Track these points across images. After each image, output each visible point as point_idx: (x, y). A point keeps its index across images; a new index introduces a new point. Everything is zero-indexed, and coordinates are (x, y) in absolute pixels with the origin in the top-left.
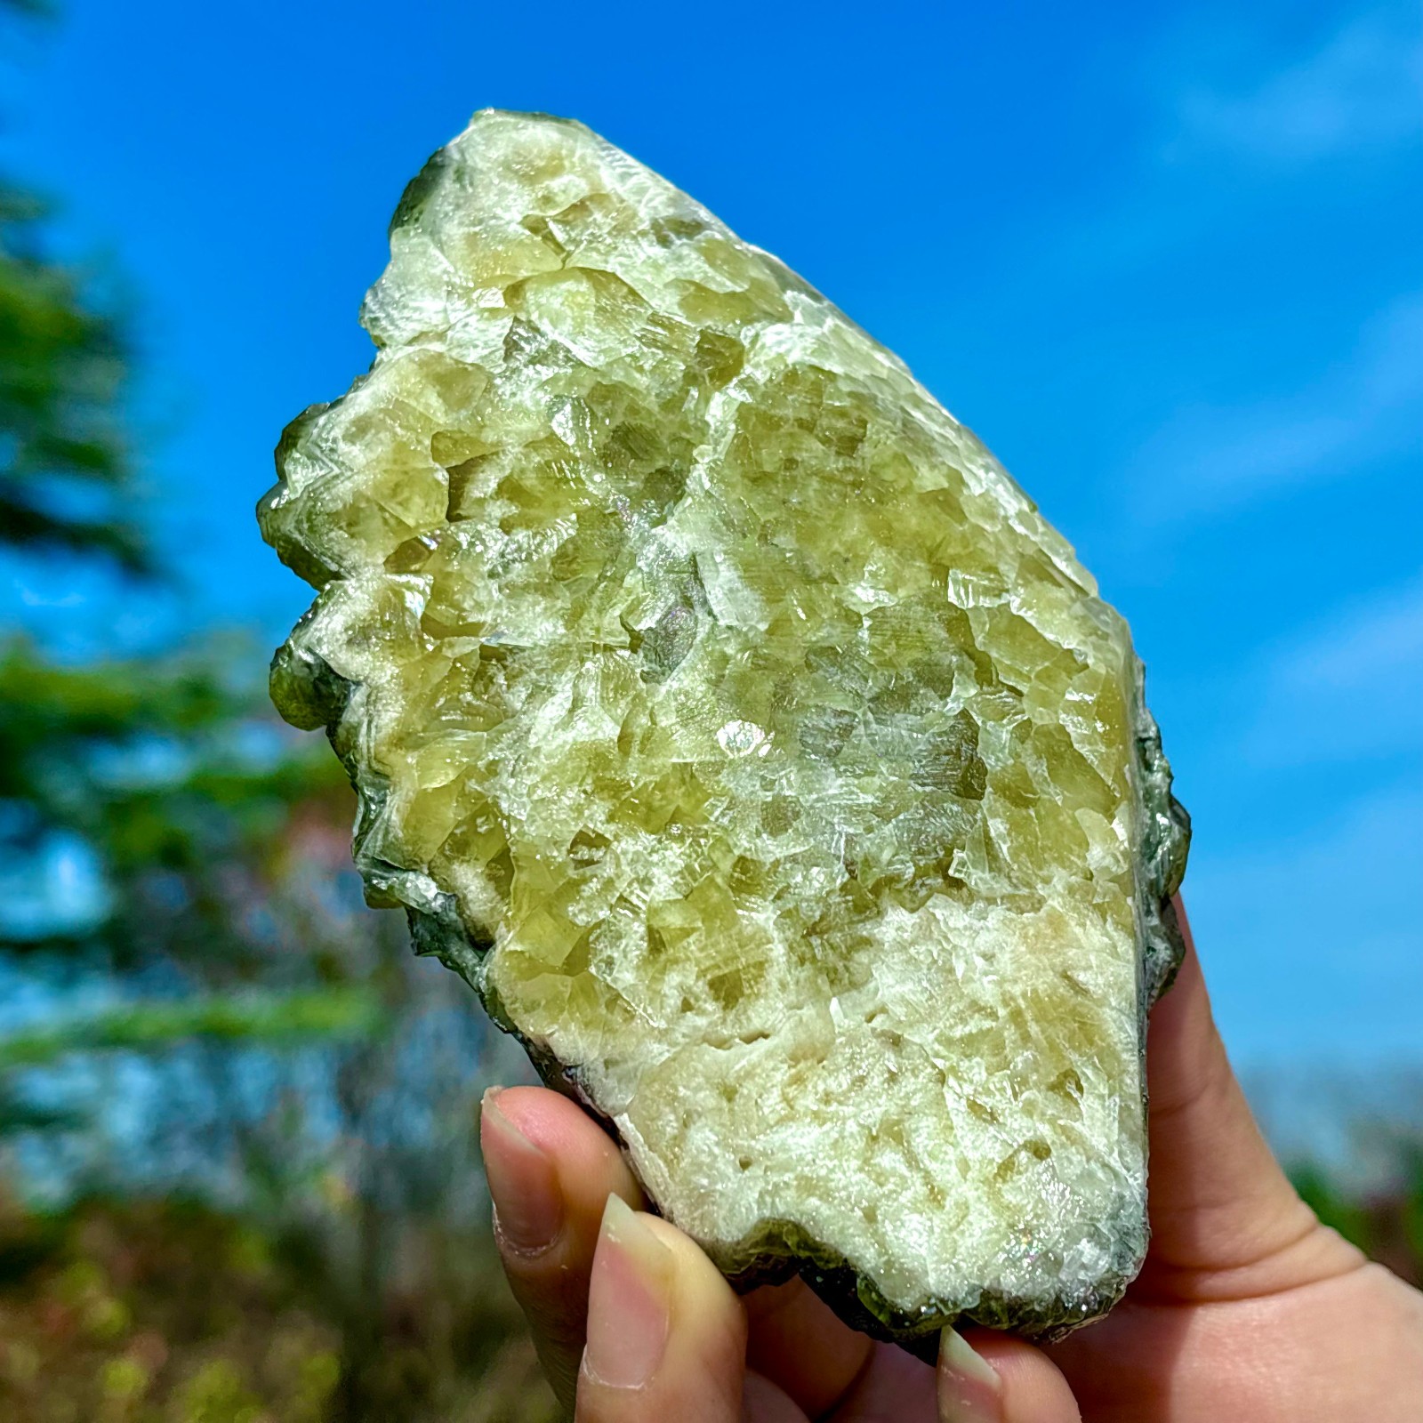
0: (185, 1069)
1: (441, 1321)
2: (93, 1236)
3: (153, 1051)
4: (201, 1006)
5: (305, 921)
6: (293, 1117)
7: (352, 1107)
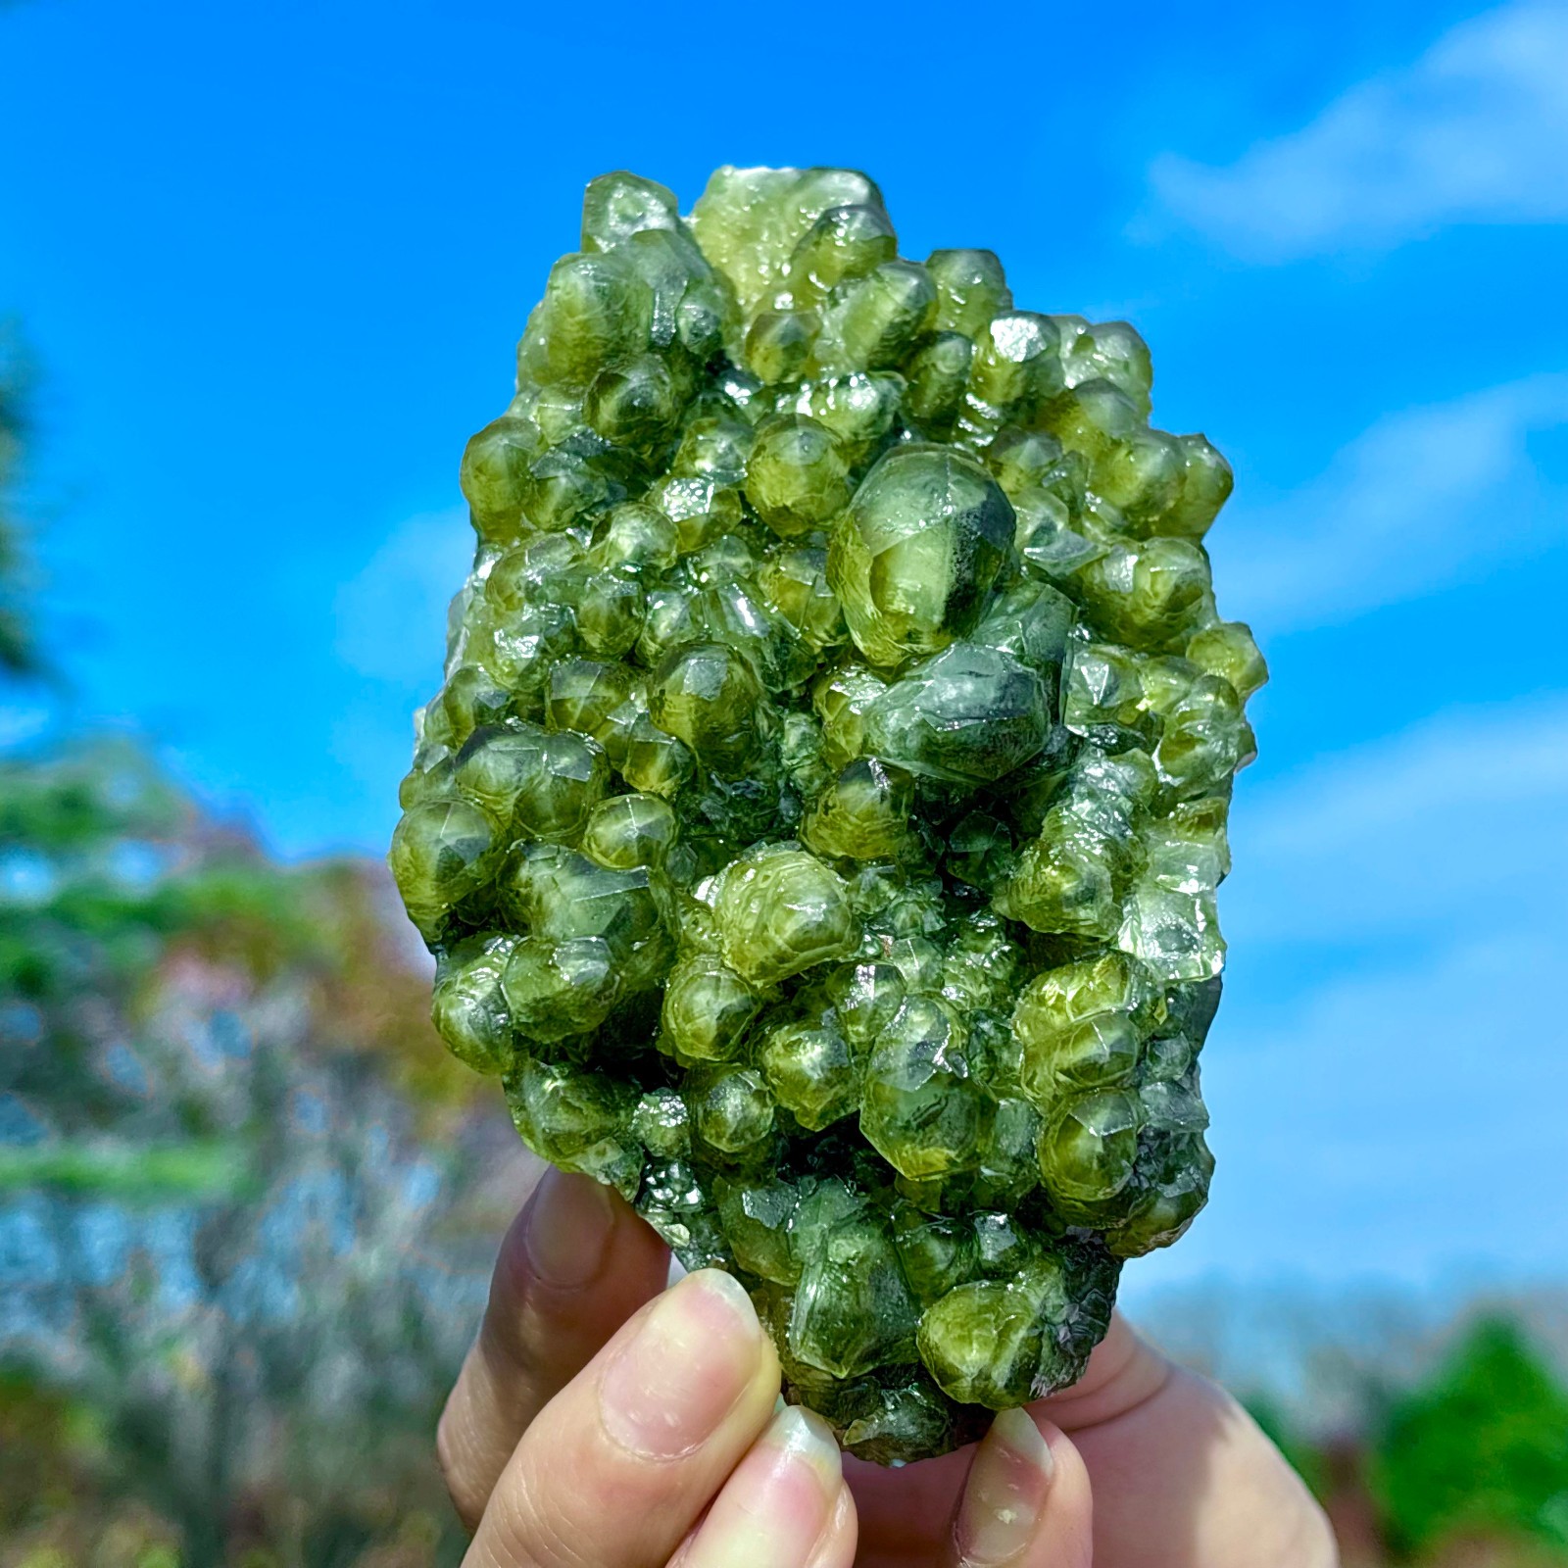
0: (27, 1222)
4: (49, 1152)
5: (173, 1063)
6: (146, 1284)
7: (211, 1277)
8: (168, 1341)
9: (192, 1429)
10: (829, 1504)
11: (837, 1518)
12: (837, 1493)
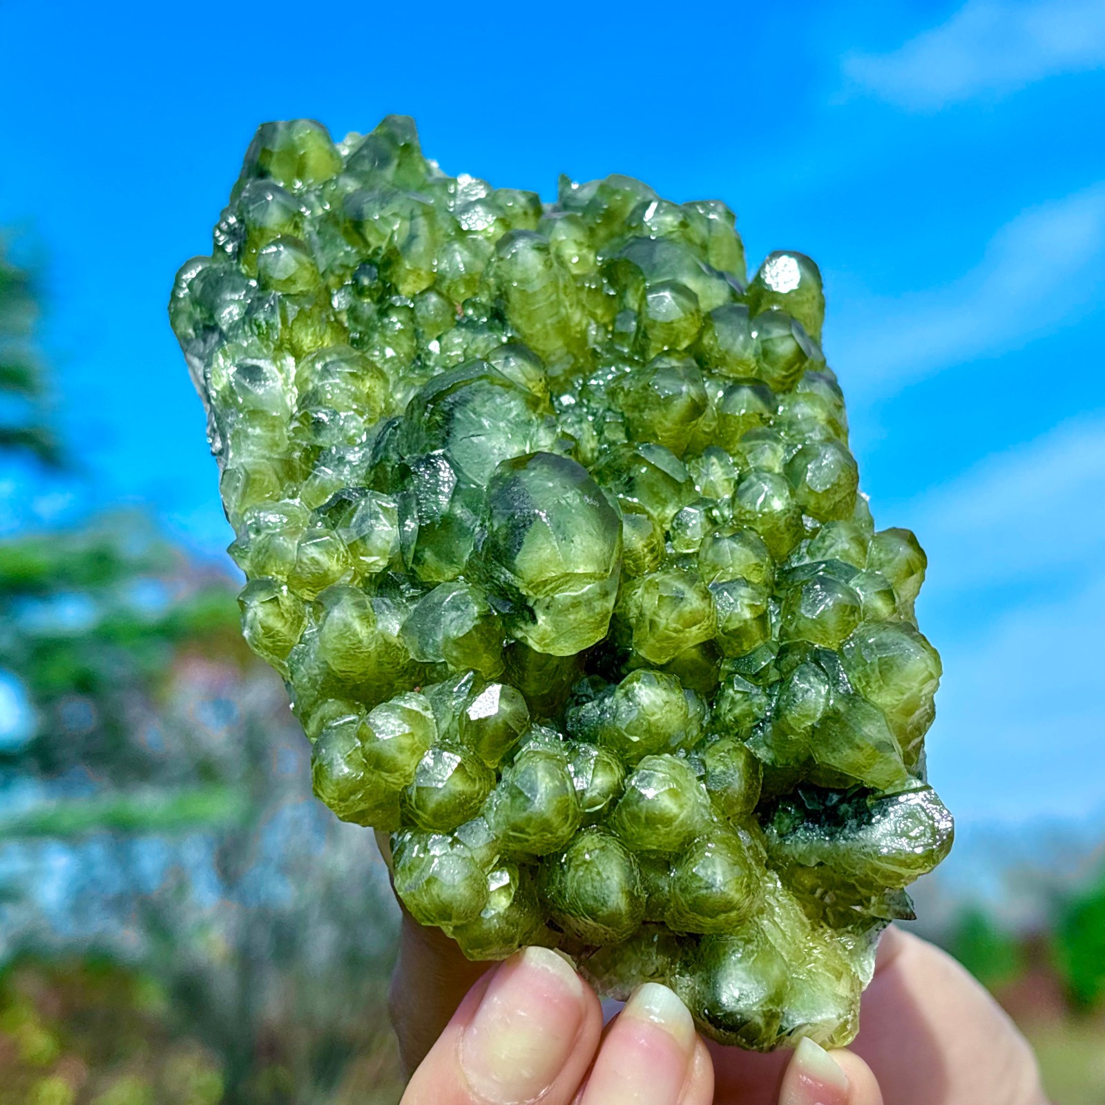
0: (97, 851)
1: (302, 1044)
2: (28, 985)
3: (71, 838)
4: (109, 802)
6: (181, 887)
8: (203, 927)
9: (224, 987)
10: (688, 1058)
11: (696, 1068)
12: (693, 1049)
